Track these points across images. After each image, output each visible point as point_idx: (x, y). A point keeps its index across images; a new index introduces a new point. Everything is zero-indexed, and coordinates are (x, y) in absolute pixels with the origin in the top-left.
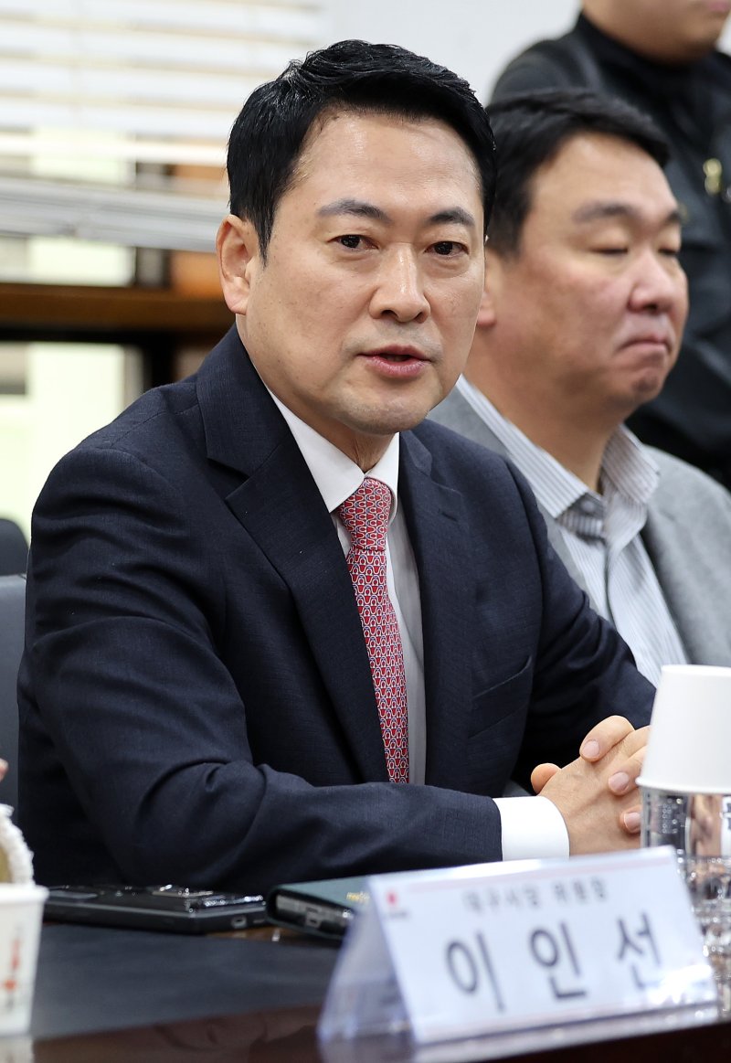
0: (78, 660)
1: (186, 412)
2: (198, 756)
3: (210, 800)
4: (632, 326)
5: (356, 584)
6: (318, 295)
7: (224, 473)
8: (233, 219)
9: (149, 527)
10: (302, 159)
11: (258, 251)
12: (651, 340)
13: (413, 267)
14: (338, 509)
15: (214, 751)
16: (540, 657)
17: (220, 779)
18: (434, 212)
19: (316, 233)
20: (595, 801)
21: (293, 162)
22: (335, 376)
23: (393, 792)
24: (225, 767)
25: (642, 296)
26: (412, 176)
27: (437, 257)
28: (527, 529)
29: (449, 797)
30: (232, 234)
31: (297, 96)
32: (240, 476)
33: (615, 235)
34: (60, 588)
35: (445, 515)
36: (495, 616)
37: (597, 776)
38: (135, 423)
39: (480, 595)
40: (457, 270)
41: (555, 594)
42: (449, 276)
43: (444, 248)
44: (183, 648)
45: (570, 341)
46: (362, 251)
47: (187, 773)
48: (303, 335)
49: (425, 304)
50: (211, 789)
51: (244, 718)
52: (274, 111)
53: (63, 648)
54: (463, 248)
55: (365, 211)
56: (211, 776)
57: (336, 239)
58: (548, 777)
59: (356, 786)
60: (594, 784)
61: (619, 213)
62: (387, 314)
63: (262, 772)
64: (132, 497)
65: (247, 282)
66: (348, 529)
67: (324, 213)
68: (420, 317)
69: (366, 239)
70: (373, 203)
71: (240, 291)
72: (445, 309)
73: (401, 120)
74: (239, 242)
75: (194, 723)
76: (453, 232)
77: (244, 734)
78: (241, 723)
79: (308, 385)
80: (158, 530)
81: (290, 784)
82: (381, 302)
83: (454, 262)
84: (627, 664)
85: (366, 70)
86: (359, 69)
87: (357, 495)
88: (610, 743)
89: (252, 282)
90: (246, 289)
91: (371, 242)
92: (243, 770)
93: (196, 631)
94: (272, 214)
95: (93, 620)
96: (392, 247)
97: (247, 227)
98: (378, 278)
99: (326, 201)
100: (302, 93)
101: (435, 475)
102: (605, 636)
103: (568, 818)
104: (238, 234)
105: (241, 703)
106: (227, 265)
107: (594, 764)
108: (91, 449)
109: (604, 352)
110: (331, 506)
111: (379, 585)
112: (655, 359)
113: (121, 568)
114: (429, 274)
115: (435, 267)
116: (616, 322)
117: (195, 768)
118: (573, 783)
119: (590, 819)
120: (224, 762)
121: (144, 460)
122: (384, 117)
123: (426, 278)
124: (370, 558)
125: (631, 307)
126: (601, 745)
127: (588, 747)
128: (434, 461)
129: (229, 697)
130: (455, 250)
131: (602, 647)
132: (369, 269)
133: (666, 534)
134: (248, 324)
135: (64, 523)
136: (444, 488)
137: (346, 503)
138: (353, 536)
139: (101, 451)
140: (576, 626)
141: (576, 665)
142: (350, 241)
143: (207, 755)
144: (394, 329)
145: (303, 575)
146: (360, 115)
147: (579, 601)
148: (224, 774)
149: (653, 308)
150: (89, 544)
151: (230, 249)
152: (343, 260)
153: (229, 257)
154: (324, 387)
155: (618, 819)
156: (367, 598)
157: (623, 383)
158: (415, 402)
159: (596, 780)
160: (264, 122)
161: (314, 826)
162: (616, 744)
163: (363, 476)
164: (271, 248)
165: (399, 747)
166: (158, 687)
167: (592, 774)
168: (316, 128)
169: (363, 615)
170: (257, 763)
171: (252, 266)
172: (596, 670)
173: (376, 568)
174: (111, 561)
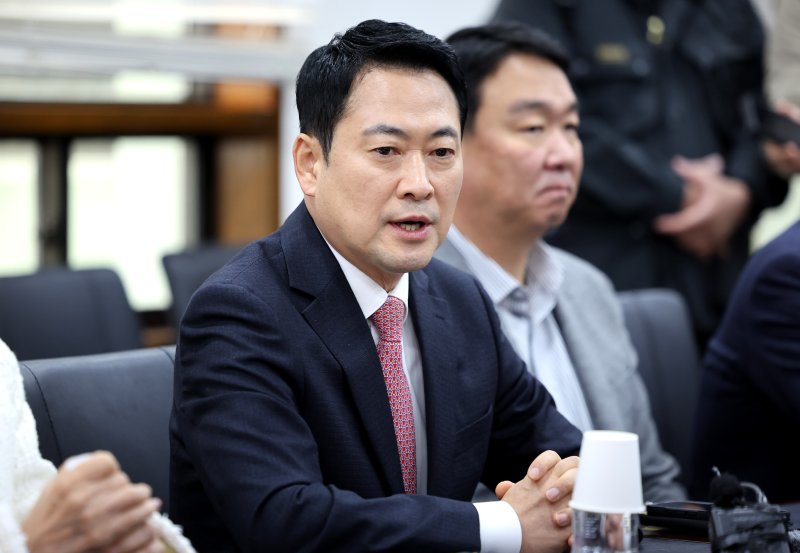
0: (211, 418)
1: (275, 257)
2: (291, 481)
3: (298, 510)
4: (547, 179)
5: (383, 363)
6: (364, 185)
7: (300, 295)
8: (304, 136)
9: (256, 334)
10: (351, 98)
11: (322, 157)
12: (558, 188)
13: (422, 165)
14: (371, 317)
15: (301, 477)
16: (496, 404)
17: (304, 495)
18: (434, 130)
19: (361, 146)
20: (538, 505)
21: (344, 101)
22: (375, 236)
23: (411, 500)
24: (307, 487)
25: (554, 160)
26: (419, 108)
27: (437, 158)
28: (488, 323)
29: (446, 504)
30: (303, 146)
31: (345, 59)
32: (310, 298)
33: (535, 120)
34: (198, 372)
35: (437, 316)
36: (469, 379)
37: (539, 489)
38: (244, 266)
39: (460, 366)
40: (448, 166)
41: (506, 363)
42: (445, 169)
43: (442, 152)
44: (279, 411)
45: (507, 190)
46: (391, 156)
47: (285, 491)
48: (356, 210)
49: (431, 188)
50: (299, 502)
51: (317, 453)
52: (330, 68)
53: (202, 410)
54: (452, 151)
55: (393, 131)
56: (299, 494)
57: (375, 150)
58: (506, 489)
59: (389, 498)
60: (536, 495)
61: (539, 107)
62: (408, 196)
63: (330, 489)
64: (245, 315)
65: (315, 177)
66: (378, 329)
67: (367, 133)
68: (428, 196)
69: (393, 148)
70: (398, 126)
71: (310, 182)
72: (442, 191)
73: (411, 71)
74: (308, 150)
75: (288, 460)
76: (446, 142)
77: (318, 464)
78: (315, 457)
79: (357, 240)
80: (262, 336)
81: (348, 498)
82: (404, 188)
83: (447, 161)
84: (552, 407)
85: (389, 40)
86: (383, 40)
87: (383, 308)
88: (546, 468)
89: (319, 176)
90: (314, 180)
91: (396, 150)
92: (319, 490)
93: (287, 399)
94: (332, 134)
95: (221, 394)
96: (409, 154)
97: (314, 142)
98: (402, 173)
99: (368, 125)
100: (348, 56)
101: (431, 291)
102: (537, 389)
103: (521, 515)
104: (307, 145)
105: (315, 443)
106: (301, 165)
107: (537, 482)
108: (219, 284)
109: (529, 197)
110: (367, 315)
111: (397, 364)
112: (560, 201)
113: (239, 360)
114: (432, 169)
115: (436, 164)
116: (536, 177)
117: (290, 489)
118: (523, 494)
119: (535, 516)
120: (308, 484)
121: (252, 291)
122: (401, 71)
123: (430, 172)
124: (392, 347)
125: (546, 167)
126: (541, 470)
127: (533, 471)
128: (430, 281)
129: (308, 441)
130: (448, 153)
131: (536, 396)
132: (395, 167)
133: (568, 310)
134: (316, 203)
135: (202, 331)
136: (437, 299)
137: (377, 313)
138: (381, 333)
139: (224, 286)
140: (520, 383)
141: (520, 409)
142: (384, 151)
143: (296, 479)
144: (412, 205)
145: (350, 360)
146: (385, 69)
147: (520, 368)
148: (308, 492)
149: (560, 168)
150: (216, 344)
151: (302, 155)
152: (379, 163)
153: (302, 160)
154: (367, 243)
155: (552, 517)
156: (390, 372)
157: (541, 216)
158: (424, 254)
159: (538, 492)
160: (324, 75)
161: (364, 525)
162: (551, 468)
163: (387, 295)
164: (332, 155)
165: (410, 465)
166: (265, 436)
167: (535, 489)
168: (358, 78)
169: (387, 382)
170: (326, 483)
171: (318, 166)
172: (532, 411)
173: (396, 354)
174: (232, 357)
